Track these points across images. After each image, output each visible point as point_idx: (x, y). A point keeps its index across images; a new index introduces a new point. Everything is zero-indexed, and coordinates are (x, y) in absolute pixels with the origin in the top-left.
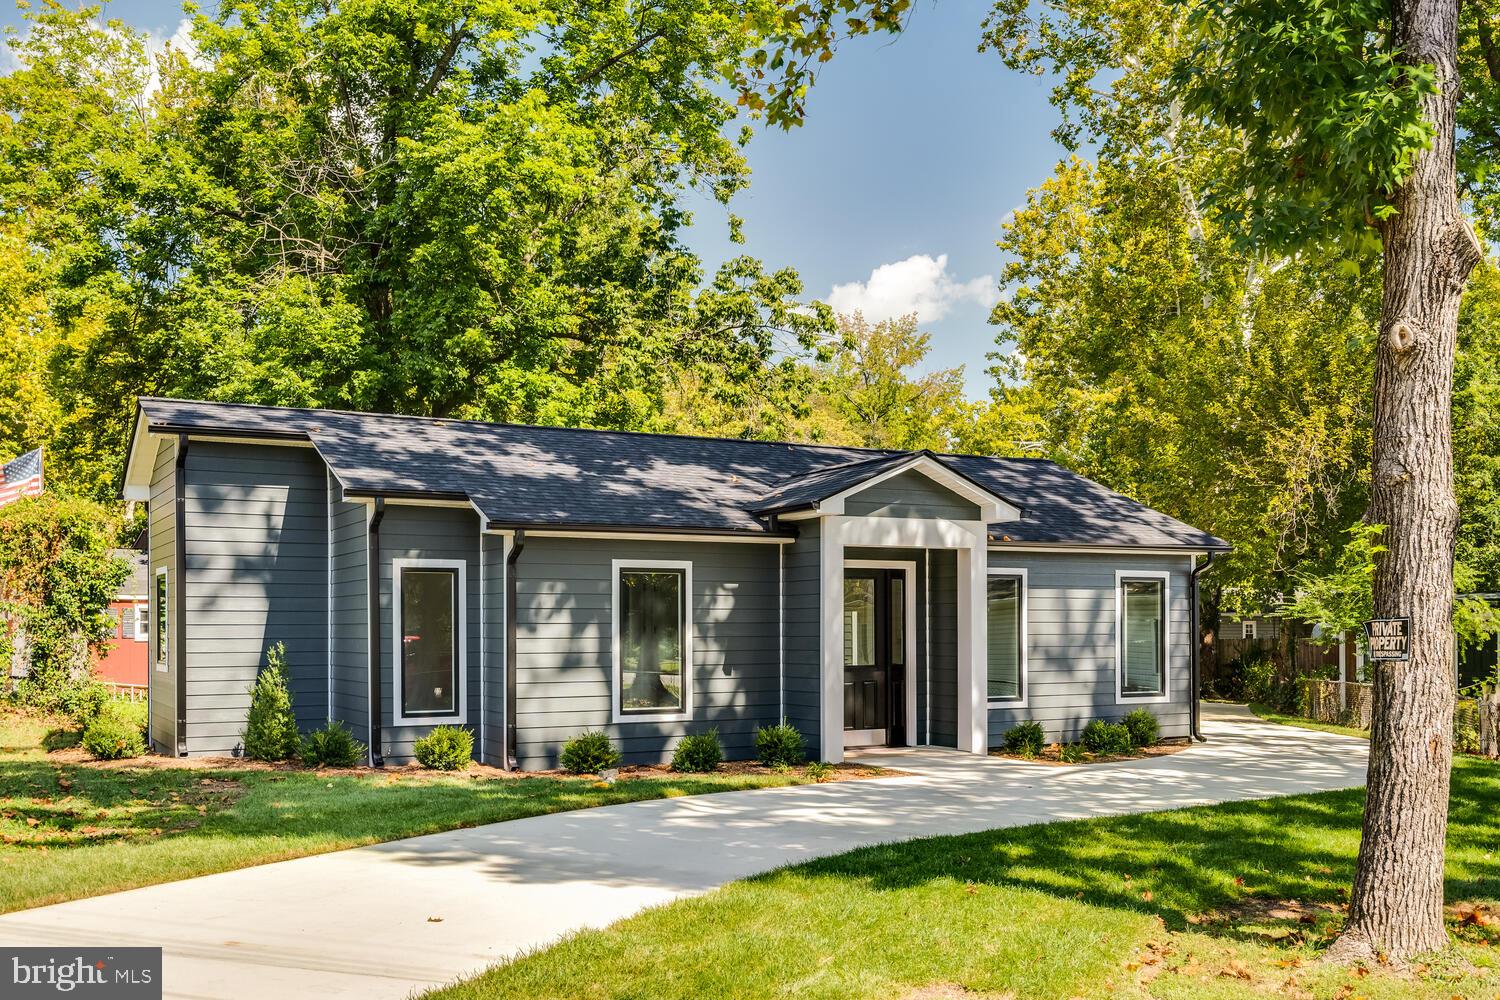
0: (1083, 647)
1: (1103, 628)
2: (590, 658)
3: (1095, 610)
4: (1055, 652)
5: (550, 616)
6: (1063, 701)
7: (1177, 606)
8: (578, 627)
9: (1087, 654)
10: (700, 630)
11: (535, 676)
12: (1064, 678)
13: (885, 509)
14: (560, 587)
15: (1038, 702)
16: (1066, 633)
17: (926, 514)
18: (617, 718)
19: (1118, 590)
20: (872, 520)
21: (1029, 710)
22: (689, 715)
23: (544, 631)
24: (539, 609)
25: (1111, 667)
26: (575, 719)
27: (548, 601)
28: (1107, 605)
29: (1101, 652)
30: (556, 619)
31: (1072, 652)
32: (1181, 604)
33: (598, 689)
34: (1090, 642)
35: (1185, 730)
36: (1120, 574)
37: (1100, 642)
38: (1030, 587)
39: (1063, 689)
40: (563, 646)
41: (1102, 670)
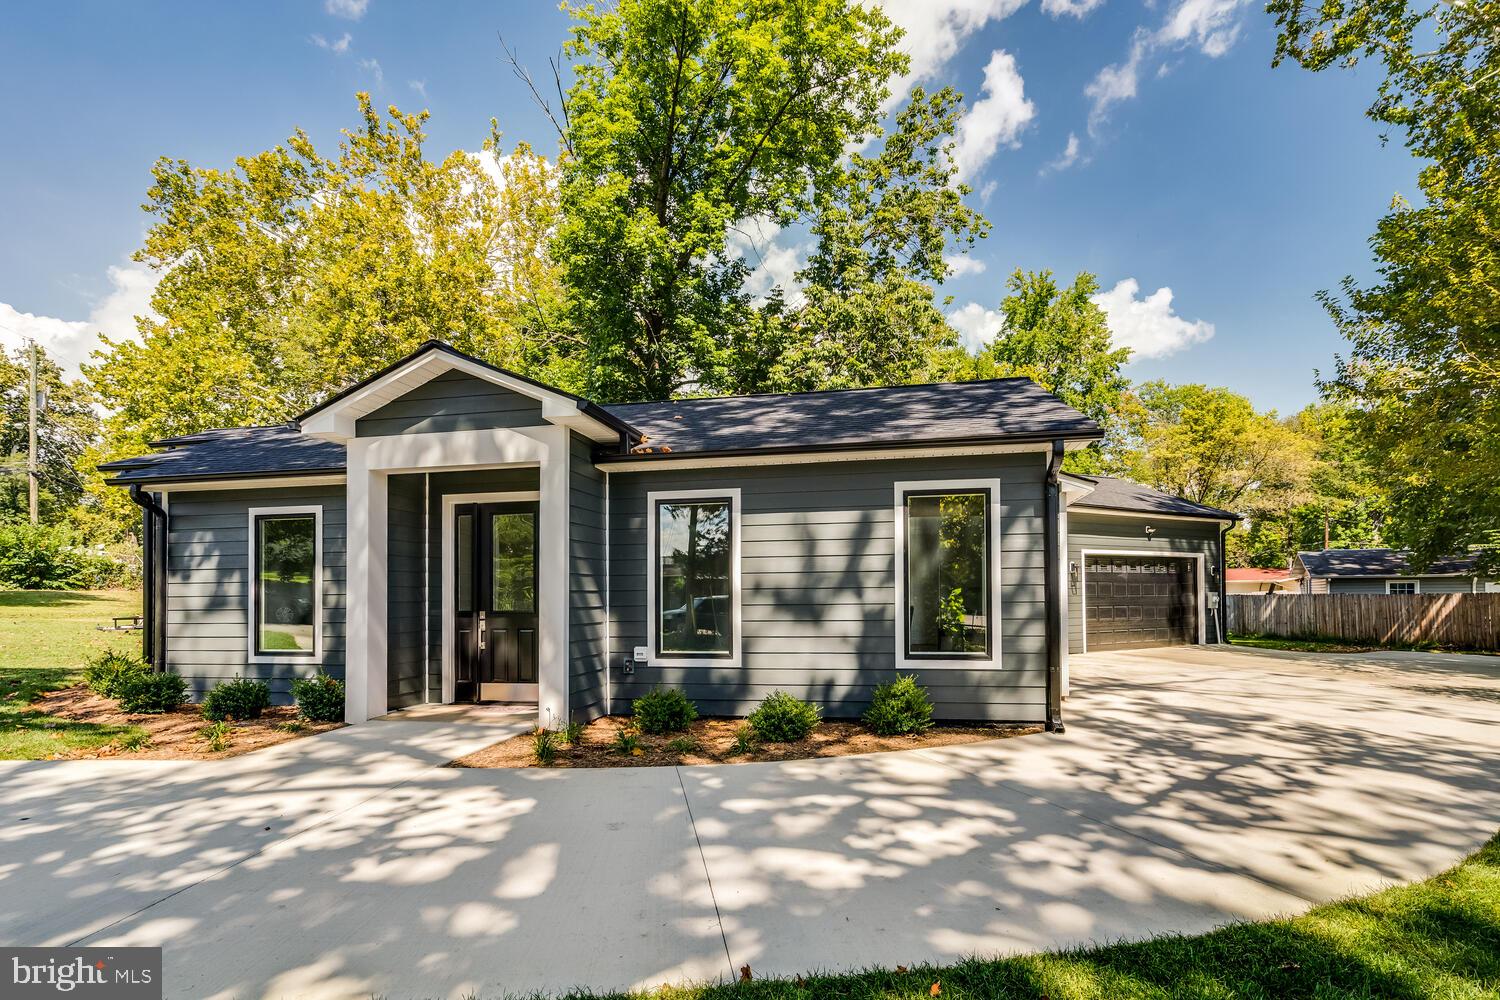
0: (840, 588)
1: (874, 562)
2: (234, 602)
3: (861, 537)
4: (791, 595)
5: (200, 564)
6: (805, 661)
7: (1020, 527)
8: (224, 571)
9: (848, 598)
10: (334, 575)
11: (187, 617)
12: (808, 630)
13: (425, 423)
14: (209, 537)
15: (758, 661)
16: (809, 570)
17: (481, 424)
18: (253, 659)
19: (899, 512)
20: (407, 438)
21: (745, 670)
22: (319, 659)
23: (196, 577)
24: (192, 556)
25: (888, 616)
26: (219, 658)
27: (198, 550)
28: (880, 531)
29: (872, 596)
30: (205, 566)
31: (820, 596)
32: (1030, 524)
33: (238, 630)
34: (851, 580)
35: (1038, 712)
36: (900, 487)
37: (871, 582)
38: (744, 511)
39: (805, 646)
40: (211, 589)
41: (874, 621)
